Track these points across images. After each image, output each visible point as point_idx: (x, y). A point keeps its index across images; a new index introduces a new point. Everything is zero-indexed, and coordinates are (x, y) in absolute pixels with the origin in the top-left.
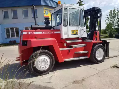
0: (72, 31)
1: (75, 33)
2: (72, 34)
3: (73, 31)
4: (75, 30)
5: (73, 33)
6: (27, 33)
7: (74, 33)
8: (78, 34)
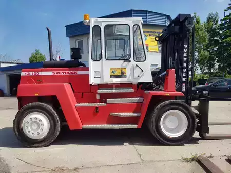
0: (111, 69)
1: (118, 73)
2: (112, 76)
3: (114, 70)
4: (120, 67)
5: (113, 74)
6: (27, 73)
7: (116, 74)
8: (125, 77)
